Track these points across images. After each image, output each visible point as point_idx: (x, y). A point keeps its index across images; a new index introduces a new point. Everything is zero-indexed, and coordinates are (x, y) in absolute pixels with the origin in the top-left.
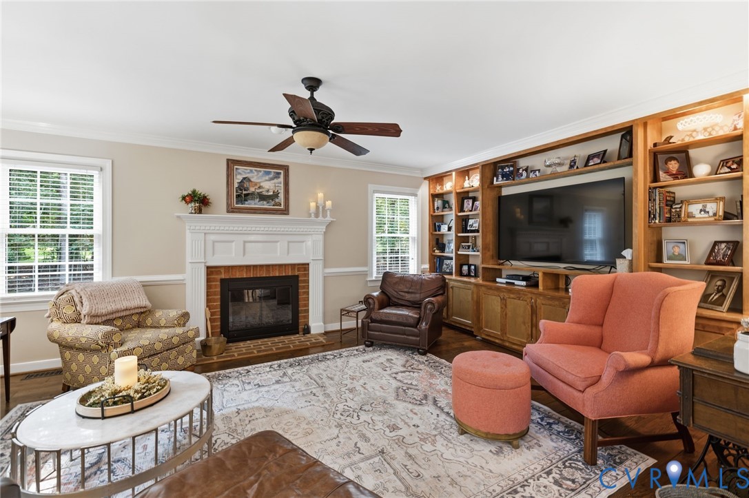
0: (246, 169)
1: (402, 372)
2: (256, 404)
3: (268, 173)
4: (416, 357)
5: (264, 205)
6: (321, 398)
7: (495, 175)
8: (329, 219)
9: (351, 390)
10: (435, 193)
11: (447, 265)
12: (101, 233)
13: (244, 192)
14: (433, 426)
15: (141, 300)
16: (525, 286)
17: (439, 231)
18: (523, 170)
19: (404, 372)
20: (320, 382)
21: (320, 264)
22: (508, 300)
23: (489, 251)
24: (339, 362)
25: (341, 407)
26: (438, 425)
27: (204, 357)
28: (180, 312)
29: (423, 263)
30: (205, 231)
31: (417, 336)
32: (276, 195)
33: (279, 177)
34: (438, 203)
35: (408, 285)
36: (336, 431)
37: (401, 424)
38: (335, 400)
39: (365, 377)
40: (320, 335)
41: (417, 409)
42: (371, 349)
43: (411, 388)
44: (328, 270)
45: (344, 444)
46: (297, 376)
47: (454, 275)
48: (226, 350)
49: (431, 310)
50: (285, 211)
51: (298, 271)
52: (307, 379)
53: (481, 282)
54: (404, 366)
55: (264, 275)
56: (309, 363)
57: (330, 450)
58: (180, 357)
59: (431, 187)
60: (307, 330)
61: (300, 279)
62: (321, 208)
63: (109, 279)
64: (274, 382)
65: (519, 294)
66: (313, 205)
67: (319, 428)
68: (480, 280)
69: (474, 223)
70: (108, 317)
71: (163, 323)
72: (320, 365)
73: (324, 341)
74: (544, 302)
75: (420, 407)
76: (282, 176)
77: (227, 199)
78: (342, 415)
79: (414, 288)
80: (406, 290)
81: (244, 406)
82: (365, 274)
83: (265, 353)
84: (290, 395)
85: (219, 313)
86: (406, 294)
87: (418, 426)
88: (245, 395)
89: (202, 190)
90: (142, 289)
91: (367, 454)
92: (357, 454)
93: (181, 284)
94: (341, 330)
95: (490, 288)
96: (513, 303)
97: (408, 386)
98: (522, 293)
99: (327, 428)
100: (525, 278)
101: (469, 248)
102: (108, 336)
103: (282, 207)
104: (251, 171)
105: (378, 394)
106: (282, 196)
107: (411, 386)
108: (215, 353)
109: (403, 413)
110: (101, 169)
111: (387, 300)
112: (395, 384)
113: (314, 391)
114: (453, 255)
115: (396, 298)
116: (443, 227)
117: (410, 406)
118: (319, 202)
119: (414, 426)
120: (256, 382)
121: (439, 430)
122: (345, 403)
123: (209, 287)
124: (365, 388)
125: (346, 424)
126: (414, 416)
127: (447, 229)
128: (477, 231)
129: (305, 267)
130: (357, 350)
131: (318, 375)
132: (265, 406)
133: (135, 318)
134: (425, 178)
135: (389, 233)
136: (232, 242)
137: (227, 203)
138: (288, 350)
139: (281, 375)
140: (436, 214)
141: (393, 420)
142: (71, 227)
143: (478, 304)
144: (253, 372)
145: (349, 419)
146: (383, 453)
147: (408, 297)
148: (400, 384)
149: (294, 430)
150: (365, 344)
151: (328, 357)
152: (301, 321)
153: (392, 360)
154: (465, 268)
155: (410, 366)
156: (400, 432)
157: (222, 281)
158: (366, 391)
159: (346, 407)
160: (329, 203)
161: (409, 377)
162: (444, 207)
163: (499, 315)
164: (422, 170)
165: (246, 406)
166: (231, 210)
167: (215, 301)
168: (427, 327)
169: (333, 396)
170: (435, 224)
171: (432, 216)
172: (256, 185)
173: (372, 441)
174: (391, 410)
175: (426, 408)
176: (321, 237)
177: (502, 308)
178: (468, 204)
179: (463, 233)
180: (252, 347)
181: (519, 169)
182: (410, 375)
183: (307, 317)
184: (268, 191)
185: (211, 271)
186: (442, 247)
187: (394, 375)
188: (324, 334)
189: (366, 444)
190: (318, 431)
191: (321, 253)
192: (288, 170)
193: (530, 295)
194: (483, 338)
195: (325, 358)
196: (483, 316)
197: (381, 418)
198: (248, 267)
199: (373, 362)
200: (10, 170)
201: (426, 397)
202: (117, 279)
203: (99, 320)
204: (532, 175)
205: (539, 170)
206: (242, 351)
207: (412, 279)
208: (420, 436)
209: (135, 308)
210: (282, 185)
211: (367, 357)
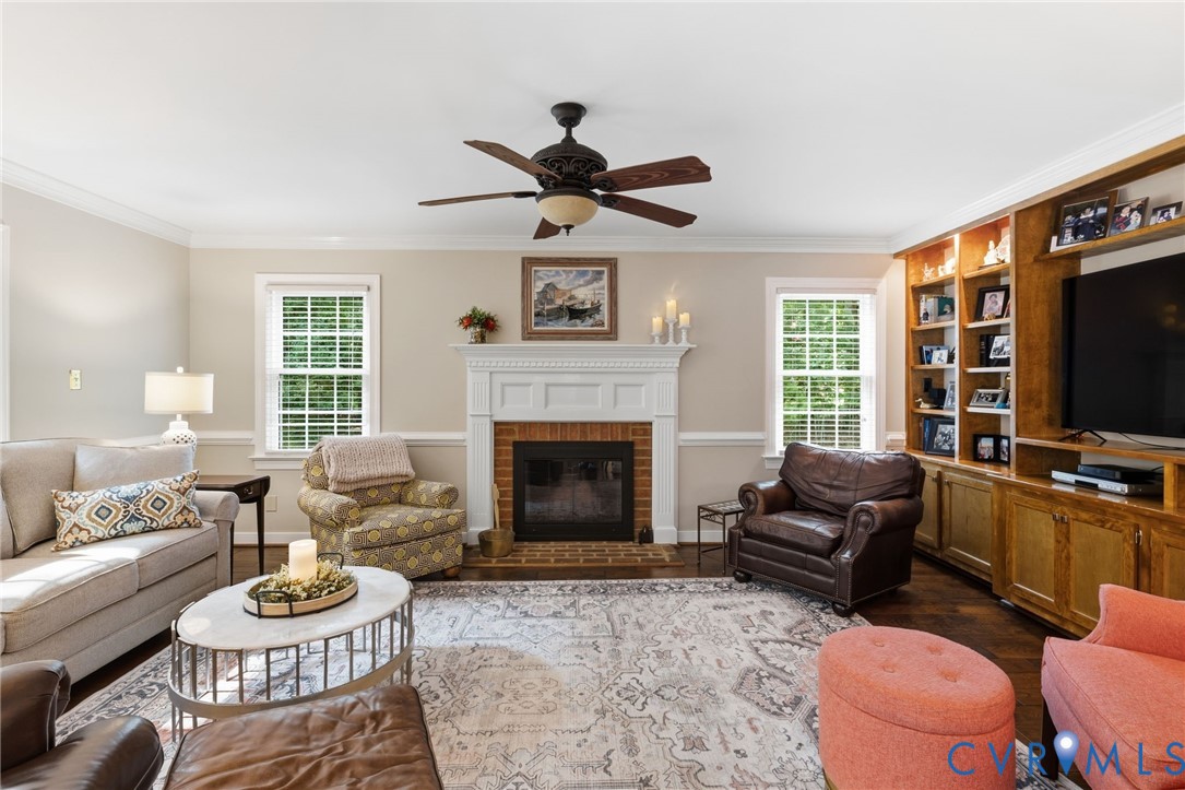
0: (550, 271)
1: (778, 641)
2: (503, 643)
3: (584, 273)
4: (824, 618)
5: (576, 326)
6: (604, 656)
7: (1057, 230)
8: (684, 344)
9: (660, 655)
10: (918, 284)
11: (944, 435)
12: (368, 373)
13: (547, 307)
14: (776, 765)
15: (403, 467)
16: (1126, 495)
17: (929, 362)
18: (1132, 211)
19: (782, 642)
20: (618, 627)
21: (671, 424)
22: (1075, 527)
23: (1038, 406)
24: (672, 598)
25: (626, 678)
26: (789, 767)
27: (481, 557)
28: (444, 487)
29: (889, 428)
30: (492, 369)
31: (831, 576)
32: (596, 309)
33: (601, 279)
34: (928, 303)
35: (832, 472)
36: (591, 718)
37: (713, 741)
38: (624, 665)
39: (700, 637)
40: (668, 547)
41: (763, 720)
42: (744, 585)
43: (775, 677)
44: (686, 436)
45: (591, 747)
46: (589, 611)
47: (957, 459)
48: (513, 551)
49: (866, 525)
50: (612, 334)
51: (633, 435)
52: (602, 619)
53: (1013, 478)
54: (789, 631)
55: (578, 439)
56: (623, 593)
57: (563, 748)
58: (437, 551)
59: (912, 271)
60: (647, 537)
61: (636, 448)
62: (671, 326)
63: (377, 435)
64: (551, 612)
65: (1104, 512)
66: (657, 321)
67: (567, 707)
68: (1009, 474)
69: (1004, 344)
70: (359, 485)
71: (424, 499)
72: (635, 600)
73: (667, 559)
74: (1171, 540)
75: (774, 720)
76: (605, 277)
77: (523, 319)
78: (619, 694)
79: (842, 478)
80: (826, 481)
81: (486, 641)
82: (760, 446)
83: (566, 565)
84: (560, 639)
85: (512, 494)
86: (827, 491)
87: (744, 756)
88: (498, 626)
89: (485, 308)
90: (405, 450)
91: (617, 776)
92: (600, 771)
93: (460, 446)
94: (699, 545)
95: (1031, 492)
96: (1085, 533)
97: (772, 670)
98: (1110, 510)
99: (580, 710)
100: (1126, 475)
101: (994, 400)
102: (343, 508)
103: (606, 328)
104: (557, 272)
105: (705, 671)
106: (605, 309)
107: (777, 673)
108: (496, 551)
109: (730, 721)
110: (369, 289)
111: (788, 498)
112: (749, 659)
113: (601, 641)
114: (956, 414)
115: (805, 494)
116: (936, 354)
117: (753, 711)
118: (668, 314)
119: (737, 752)
120: (525, 608)
121: (783, 777)
122: (637, 676)
123: (497, 453)
124: (687, 656)
125: (616, 711)
126: (749, 733)
127: (945, 358)
128: (1006, 362)
129: (645, 428)
130: (716, 585)
131: (622, 616)
132: (515, 649)
133: (395, 490)
134: (897, 255)
135: (812, 368)
136: (530, 385)
137: (523, 326)
138: (603, 564)
139: (568, 604)
140: (922, 327)
141: (703, 729)
142: (341, 366)
143: (1002, 525)
144: (532, 591)
145: (626, 704)
146: (646, 785)
147: (830, 494)
148: (758, 663)
149: (530, 699)
150: (734, 575)
151: (658, 588)
152: (638, 519)
153: (772, 613)
154: (986, 444)
155: (801, 633)
156: (702, 757)
157: (516, 444)
158: (687, 662)
159: (634, 683)
160: (684, 318)
161: (786, 655)
162: (941, 312)
163: (1051, 558)
164: (888, 238)
165: (489, 643)
166: (528, 335)
167: (505, 474)
168: (852, 560)
169: (625, 656)
170: (921, 348)
171: (913, 332)
172: (564, 294)
173: (640, 757)
174: (710, 711)
175: (783, 724)
176: (673, 379)
177: (1058, 542)
178: (993, 302)
179: (981, 365)
180: (553, 552)
181: (1119, 210)
182: (790, 651)
183: (648, 514)
184: (583, 303)
185: (501, 429)
186: (937, 397)
187: (756, 645)
188: (675, 547)
189: (626, 757)
190: (565, 710)
191: (672, 406)
192: (616, 265)
193: (1132, 520)
194: (1016, 606)
195: (653, 589)
196: (1014, 554)
197: (681, 719)
198: (553, 425)
199: (734, 611)
200: (284, 298)
201: (796, 702)
202: (385, 434)
203: (348, 488)
204: (1154, 220)
205: (1178, 206)
206: (535, 556)
207: (843, 461)
208: (736, 776)
209: (393, 476)
210: (606, 292)
211: (726, 599)
